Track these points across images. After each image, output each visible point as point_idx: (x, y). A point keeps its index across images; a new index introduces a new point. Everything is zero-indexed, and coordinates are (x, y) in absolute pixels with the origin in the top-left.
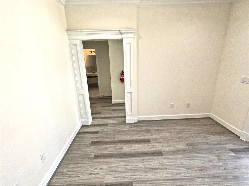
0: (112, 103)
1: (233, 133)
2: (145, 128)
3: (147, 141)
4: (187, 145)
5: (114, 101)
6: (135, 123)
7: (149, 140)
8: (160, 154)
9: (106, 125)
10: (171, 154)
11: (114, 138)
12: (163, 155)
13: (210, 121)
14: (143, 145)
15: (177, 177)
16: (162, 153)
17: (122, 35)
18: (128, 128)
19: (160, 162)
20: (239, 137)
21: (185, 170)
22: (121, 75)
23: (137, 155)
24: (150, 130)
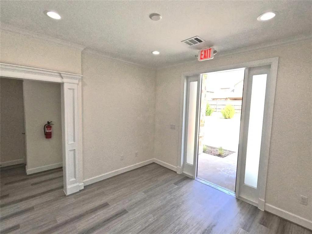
0: (28, 173)
1: (172, 171)
2: (96, 192)
3: (105, 205)
4: (145, 192)
5: (30, 170)
6: (80, 191)
7: (107, 203)
8: (124, 212)
9: (31, 209)
10: (134, 207)
11: (55, 221)
12: (127, 212)
13: (154, 165)
14: (102, 212)
15: (147, 225)
16: (125, 210)
17: (63, 78)
18: (73, 200)
19: (127, 219)
20: (176, 172)
21: (151, 215)
22: (47, 127)
23: (99, 225)
24: (103, 193)
